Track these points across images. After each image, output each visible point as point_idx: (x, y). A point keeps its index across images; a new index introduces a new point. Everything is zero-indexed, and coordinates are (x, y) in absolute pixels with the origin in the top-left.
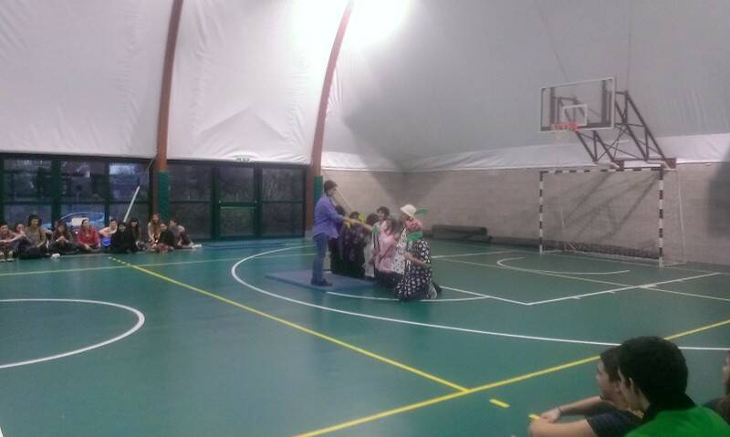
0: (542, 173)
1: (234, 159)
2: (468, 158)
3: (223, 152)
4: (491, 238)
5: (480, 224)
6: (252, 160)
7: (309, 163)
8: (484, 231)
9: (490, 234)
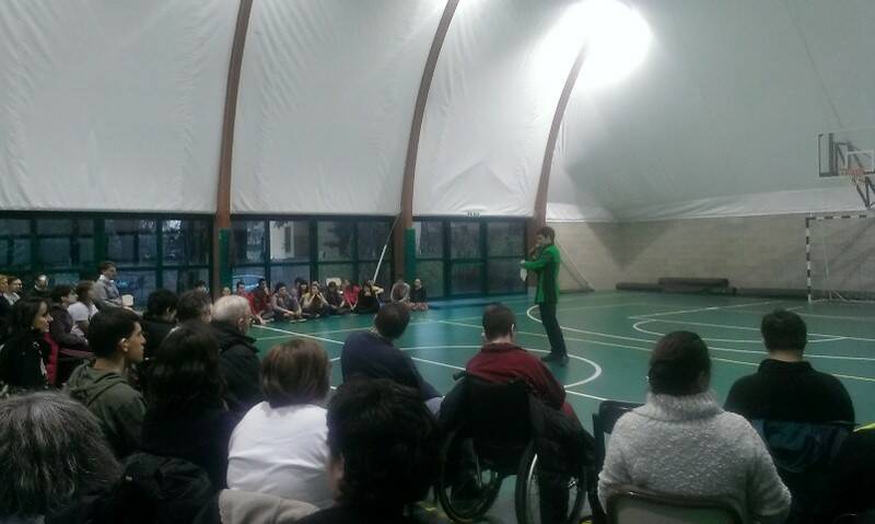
0: (807, 219)
1: (465, 214)
2: (701, 206)
3: (456, 207)
4: (735, 289)
5: (719, 275)
6: (482, 214)
7: (531, 215)
8: (725, 282)
9: (733, 284)
